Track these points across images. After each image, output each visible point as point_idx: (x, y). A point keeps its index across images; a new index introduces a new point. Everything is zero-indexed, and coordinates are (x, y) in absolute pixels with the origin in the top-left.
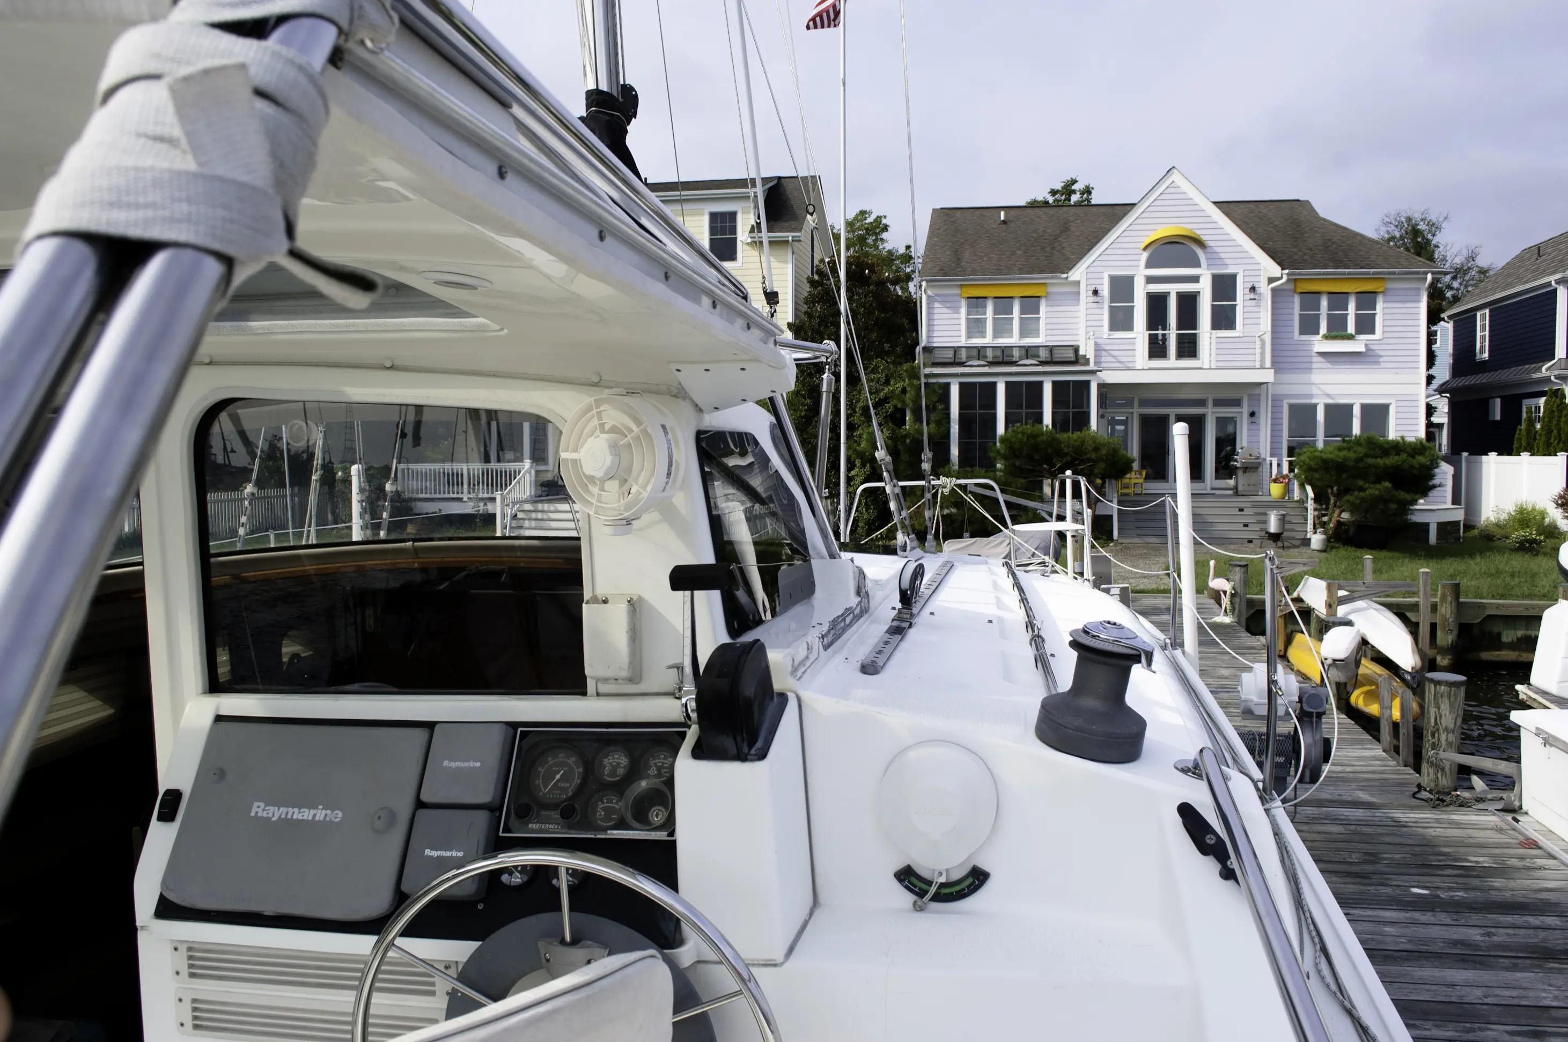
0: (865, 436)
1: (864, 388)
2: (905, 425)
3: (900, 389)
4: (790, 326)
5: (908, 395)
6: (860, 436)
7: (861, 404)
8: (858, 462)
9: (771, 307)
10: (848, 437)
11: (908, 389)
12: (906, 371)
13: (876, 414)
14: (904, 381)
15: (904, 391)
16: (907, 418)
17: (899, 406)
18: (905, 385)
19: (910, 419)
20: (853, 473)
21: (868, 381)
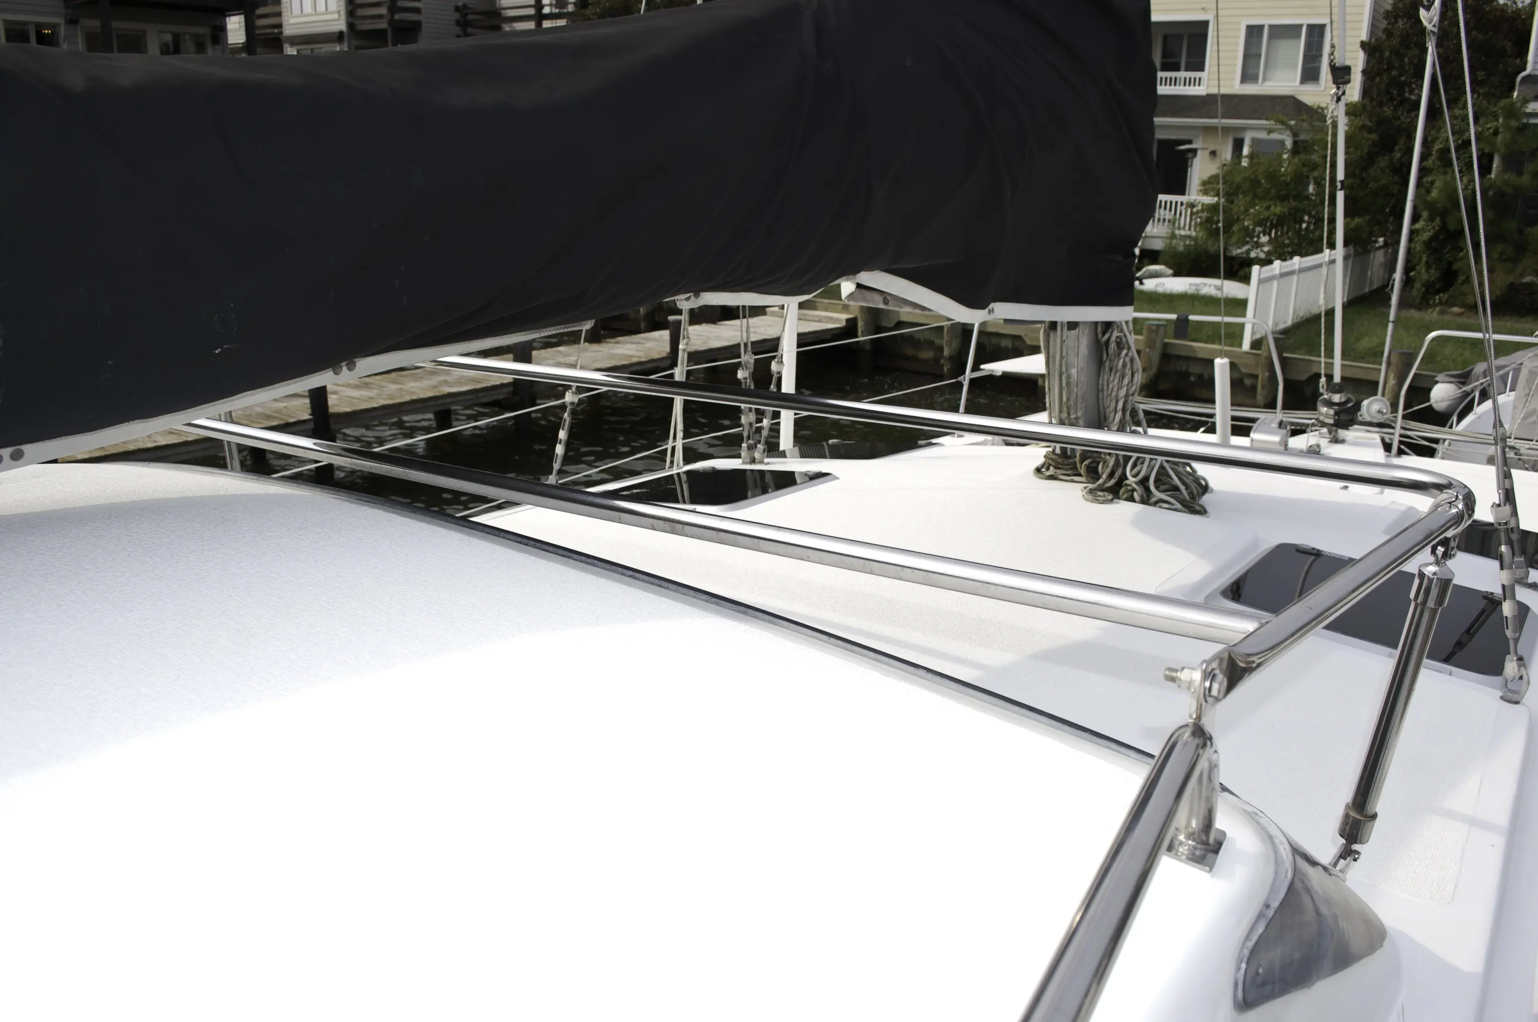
0: (1438, 184)
1: (1445, 125)
2: (1490, 173)
3: (1491, 131)
4: (1363, 45)
5: (1500, 138)
6: (1432, 183)
7: (1437, 146)
8: (1425, 214)
9: (1338, 88)
10: (1419, 185)
11: (1501, 130)
12: (1502, 108)
13: (1458, 159)
14: (1497, 120)
15: (1496, 133)
16: (1495, 166)
17: (1487, 151)
18: (1499, 125)
19: (1497, 167)
20: (1418, 226)
21: (1450, 117)
